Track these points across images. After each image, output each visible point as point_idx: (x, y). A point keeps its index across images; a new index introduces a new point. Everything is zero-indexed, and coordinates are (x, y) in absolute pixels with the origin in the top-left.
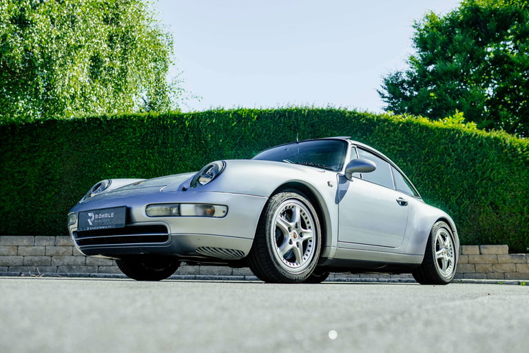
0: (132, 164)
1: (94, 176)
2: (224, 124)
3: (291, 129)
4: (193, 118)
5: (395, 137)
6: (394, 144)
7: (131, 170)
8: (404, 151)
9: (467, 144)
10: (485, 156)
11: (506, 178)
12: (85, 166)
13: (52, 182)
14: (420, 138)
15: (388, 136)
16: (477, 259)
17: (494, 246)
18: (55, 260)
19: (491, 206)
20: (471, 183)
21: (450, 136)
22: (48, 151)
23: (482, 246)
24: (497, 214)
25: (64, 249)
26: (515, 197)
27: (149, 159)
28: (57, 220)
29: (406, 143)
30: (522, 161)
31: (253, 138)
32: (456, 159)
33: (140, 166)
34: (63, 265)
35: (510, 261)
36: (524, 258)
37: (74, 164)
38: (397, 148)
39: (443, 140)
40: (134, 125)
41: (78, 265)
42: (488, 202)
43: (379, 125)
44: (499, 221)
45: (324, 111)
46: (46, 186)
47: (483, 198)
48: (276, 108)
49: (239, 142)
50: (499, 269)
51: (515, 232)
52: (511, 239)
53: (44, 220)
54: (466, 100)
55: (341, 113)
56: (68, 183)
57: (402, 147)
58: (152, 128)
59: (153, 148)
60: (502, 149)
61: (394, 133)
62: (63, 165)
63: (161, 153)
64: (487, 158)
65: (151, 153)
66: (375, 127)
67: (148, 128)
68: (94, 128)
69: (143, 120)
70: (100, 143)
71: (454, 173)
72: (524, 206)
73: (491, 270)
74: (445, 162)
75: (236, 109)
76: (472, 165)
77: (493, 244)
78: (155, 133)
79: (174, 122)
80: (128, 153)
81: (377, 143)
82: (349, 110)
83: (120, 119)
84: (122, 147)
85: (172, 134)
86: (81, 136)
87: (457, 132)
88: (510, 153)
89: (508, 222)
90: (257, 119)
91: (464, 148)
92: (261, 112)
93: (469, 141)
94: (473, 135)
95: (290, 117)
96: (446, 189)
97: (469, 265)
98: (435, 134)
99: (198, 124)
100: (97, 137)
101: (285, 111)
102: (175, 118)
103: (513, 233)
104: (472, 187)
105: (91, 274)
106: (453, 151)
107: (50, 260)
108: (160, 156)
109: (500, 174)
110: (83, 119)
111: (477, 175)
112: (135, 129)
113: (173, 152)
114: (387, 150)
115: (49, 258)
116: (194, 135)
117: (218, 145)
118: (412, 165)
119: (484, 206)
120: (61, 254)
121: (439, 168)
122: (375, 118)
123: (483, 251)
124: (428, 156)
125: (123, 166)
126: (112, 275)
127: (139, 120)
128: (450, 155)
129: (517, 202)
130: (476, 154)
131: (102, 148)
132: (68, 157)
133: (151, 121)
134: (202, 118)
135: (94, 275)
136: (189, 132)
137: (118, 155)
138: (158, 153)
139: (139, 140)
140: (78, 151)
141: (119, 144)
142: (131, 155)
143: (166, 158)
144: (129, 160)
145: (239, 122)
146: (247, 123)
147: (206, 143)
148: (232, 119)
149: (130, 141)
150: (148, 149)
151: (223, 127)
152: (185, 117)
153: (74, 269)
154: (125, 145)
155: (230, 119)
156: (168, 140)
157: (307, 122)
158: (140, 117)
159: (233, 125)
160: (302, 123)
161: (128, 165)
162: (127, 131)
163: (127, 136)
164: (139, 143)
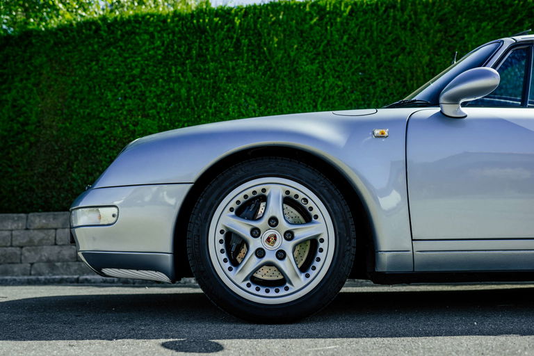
0: (150, 92)
1: (89, 114)
2: (297, 23)
3: (406, 28)
4: (246, 13)
7: (148, 100)
12: (76, 99)
13: (26, 128)
18: (27, 254)
22: (21, 80)
25: (41, 235)
27: (178, 80)
28: (34, 186)
31: (345, 44)
33: (163, 93)
34: (40, 261)
37: (58, 97)
40: (151, 29)
41: (64, 261)
46: (18, 133)
49: (324, 51)
53: (15, 188)
56: (51, 127)
58: (180, 32)
59: (183, 64)
62: (43, 99)
63: (197, 73)
65: (179, 72)
67: (174, 33)
68: (88, 37)
69: (164, 21)
70: (98, 61)
79: (216, 19)
80: (142, 73)
83: (129, 21)
84: (133, 64)
85: (214, 40)
86: (68, 52)
90: (350, 12)
99: (255, 23)
100: (93, 51)
102: (217, 15)
105: (82, 278)
107: (19, 253)
108: (195, 76)
110: (71, 25)
112: (152, 35)
113: (216, 68)
115: (17, 251)
116: (250, 40)
117: (289, 56)
120: (36, 242)
125: (136, 94)
127: (159, 20)
131: (102, 67)
132: (50, 87)
133: (179, 20)
134: (261, 13)
135: (86, 280)
136: (241, 35)
137: (127, 78)
138: (191, 71)
139: (160, 52)
140: (63, 75)
141: (128, 61)
142: (148, 77)
143: (206, 78)
144: (144, 85)
145: (321, 19)
146: (335, 19)
147: (269, 53)
148: (310, 13)
149: (146, 54)
150: (175, 65)
151: (296, 27)
152: (233, 12)
153: (58, 267)
154: (138, 61)
155: (306, 14)
156: (207, 50)
157: (432, 14)
158: (160, 15)
159: (312, 22)
160: (424, 16)
161: (143, 94)
162: (141, 39)
163: (141, 47)
164: (160, 57)
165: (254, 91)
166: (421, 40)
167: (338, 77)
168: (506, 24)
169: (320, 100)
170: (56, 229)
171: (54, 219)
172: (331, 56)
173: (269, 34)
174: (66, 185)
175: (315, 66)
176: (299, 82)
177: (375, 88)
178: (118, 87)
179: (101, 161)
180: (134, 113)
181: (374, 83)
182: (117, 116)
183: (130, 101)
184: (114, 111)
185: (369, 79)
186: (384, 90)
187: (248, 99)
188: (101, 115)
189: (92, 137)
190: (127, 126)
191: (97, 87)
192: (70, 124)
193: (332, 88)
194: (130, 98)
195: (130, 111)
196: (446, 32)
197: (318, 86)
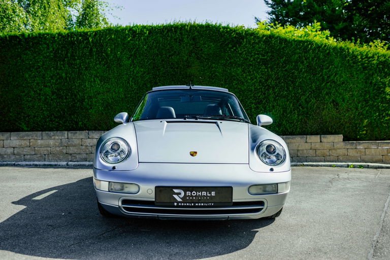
0: (48, 74)
1: (17, 85)
2: (121, 39)
3: (176, 42)
4: (96, 34)
5: (259, 48)
6: (258, 54)
7: (47, 79)
8: (265, 59)
9: (317, 54)
10: (332, 62)
11: (347, 81)
12: (10, 76)
14: (279, 49)
15: (253, 47)
16: (318, 146)
17: (332, 136)
19: (333, 103)
20: (318, 85)
21: (304, 46)
23: (323, 136)
24: (337, 109)
26: (352, 95)
27: (61, 69)
29: (268, 52)
30: (360, 66)
31: (146, 50)
32: (308, 66)
33: (54, 75)
35: (344, 147)
36: (354, 145)
38: (261, 57)
39: (298, 50)
40: (47, 42)
41: (8, 155)
42: (331, 100)
43: (246, 39)
44: (338, 115)
45: (203, 26)
47: (327, 97)
48: (165, 24)
49: (135, 54)
50: (334, 153)
51: (350, 124)
52: (346, 129)
54: (329, 7)
55: (216, 28)
57: (264, 56)
58: (62, 44)
59: (64, 61)
60: (346, 57)
61: (258, 44)
63: (70, 64)
64: (332, 65)
65: (62, 65)
66: (243, 40)
67: (59, 45)
68: (15, 44)
69: (54, 37)
70: (21, 57)
71: (305, 78)
72: (359, 103)
73: (328, 154)
74: (298, 68)
75: (132, 26)
76: (320, 70)
77: (331, 133)
78: (65, 47)
79: (80, 38)
80: (43, 64)
81: (244, 53)
82: (223, 25)
83: (36, 37)
84: (39, 60)
85: (79, 48)
86: (5, 51)
87: (309, 44)
88: (352, 60)
89: (345, 115)
90: (149, 33)
91: (315, 57)
92: (152, 28)
93: (319, 51)
94: (323, 46)
95: (176, 32)
96: (298, 90)
97: (311, 151)
98: (292, 45)
99: (100, 40)
100: (18, 52)
101: (172, 26)
102: (81, 35)
103: (348, 125)
104: (319, 89)
105: (16, 163)
106: (306, 59)
108: (69, 67)
109: (342, 77)
110: (6, 37)
111: (323, 79)
112: (48, 45)
113: (80, 63)
114: (252, 59)
116: (97, 49)
117: (117, 56)
118: (272, 71)
119: (327, 103)
121: (293, 73)
122: (244, 32)
123: (323, 139)
124: (285, 63)
125: (40, 75)
126: (32, 163)
127: (51, 37)
128: (302, 62)
129: (354, 100)
130: (324, 62)
131: (23, 61)
133: (61, 38)
134: (103, 34)
135: (18, 164)
136: (93, 46)
137: (35, 67)
138: (68, 64)
139: (52, 54)
140: (4, 63)
141: (36, 58)
142: (46, 66)
143: (74, 68)
144: (44, 70)
145: (134, 37)
146: (141, 37)
147: (107, 55)
148: (128, 34)
149: (45, 55)
150: (60, 61)
151: (121, 42)
152: (89, 34)
153: (5, 158)
154: (41, 58)
155: (126, 35)
156: (76, 53)
157: (190, 36)
158: (52, 34)
159: (129, 39)
160: (186, 36)
161: (44, 75)
162: (42, 47)
163: (42, 51)
164: (52, 57)
165: (98, 75)
166: (184, 48)
167: (142, 66)
168: (221, 45)
169: (131, 79)
170: (3, 140)
171: (2, 136)
172: (138, 56)
173: (107, 45)
174: (7, 119)
175: (130, 62)
176: (121, 69)
177: (159, 72)
178: (31, 71)
179: (24, 108)
180: (40, 84)
181: (160, 69)
182: (31, 86)
183: (37, 78)
184: (30, 83)
185: (157, 67)
186: (164, 73)
187: (95, 79)
188: (24, 85)
189: (19, 96)
190: (36, 91)
191: (21, 71)
192: (8, 89)
193: (138, 72)
194: (38, 77)
195: (38, 84)
196: (195, 45)
197: (131, 72)
